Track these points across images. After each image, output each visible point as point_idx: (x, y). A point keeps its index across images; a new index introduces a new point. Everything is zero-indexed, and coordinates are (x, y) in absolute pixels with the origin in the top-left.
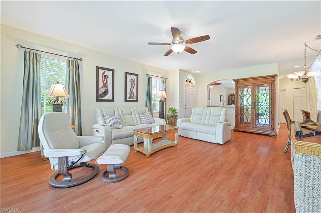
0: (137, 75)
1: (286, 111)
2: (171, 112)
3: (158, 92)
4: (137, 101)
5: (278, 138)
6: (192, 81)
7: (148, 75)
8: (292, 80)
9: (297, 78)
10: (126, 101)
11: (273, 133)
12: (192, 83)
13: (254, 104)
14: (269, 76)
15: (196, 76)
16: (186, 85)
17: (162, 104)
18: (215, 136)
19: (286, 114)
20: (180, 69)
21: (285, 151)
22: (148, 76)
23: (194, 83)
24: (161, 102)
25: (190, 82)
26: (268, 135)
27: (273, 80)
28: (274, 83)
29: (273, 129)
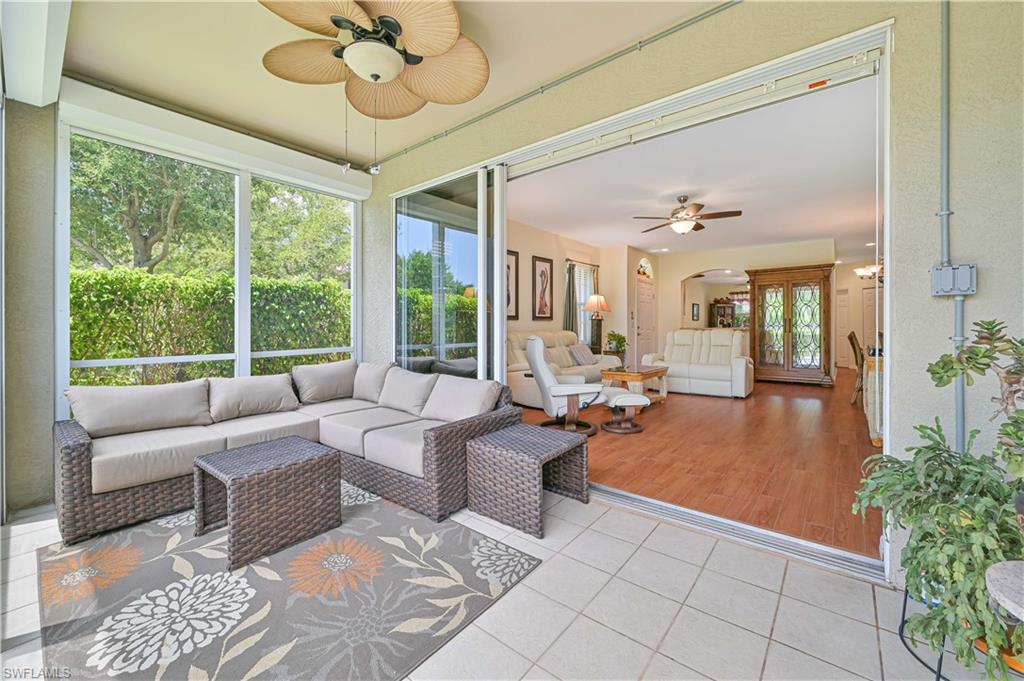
0: (550, 261)
1: (853, 333)
2: (614, 343)
3: (588, 300)
4: (551, 318)
5: (836, 389)
6: (646, 271)
7: (568, 260)
8: (862, 278)
9: (870, 274)
10: (535, 318)
11: (826, 380)
12: (648, 277)
13: (789, 324)
14: (819, 267)
15: (654, 259)
16: (639, 281)
17: (597, 324)
18: (729, 383)
19: (852, 338)
20: (629, 247)
21: (853, 401)
22: (569, 262)
23: (652, 277)
24: (595, 322)
25: (644, 274)
26: (819, 385)
27: (826, 274)
28: (828, 280)
29: (827, 373)
